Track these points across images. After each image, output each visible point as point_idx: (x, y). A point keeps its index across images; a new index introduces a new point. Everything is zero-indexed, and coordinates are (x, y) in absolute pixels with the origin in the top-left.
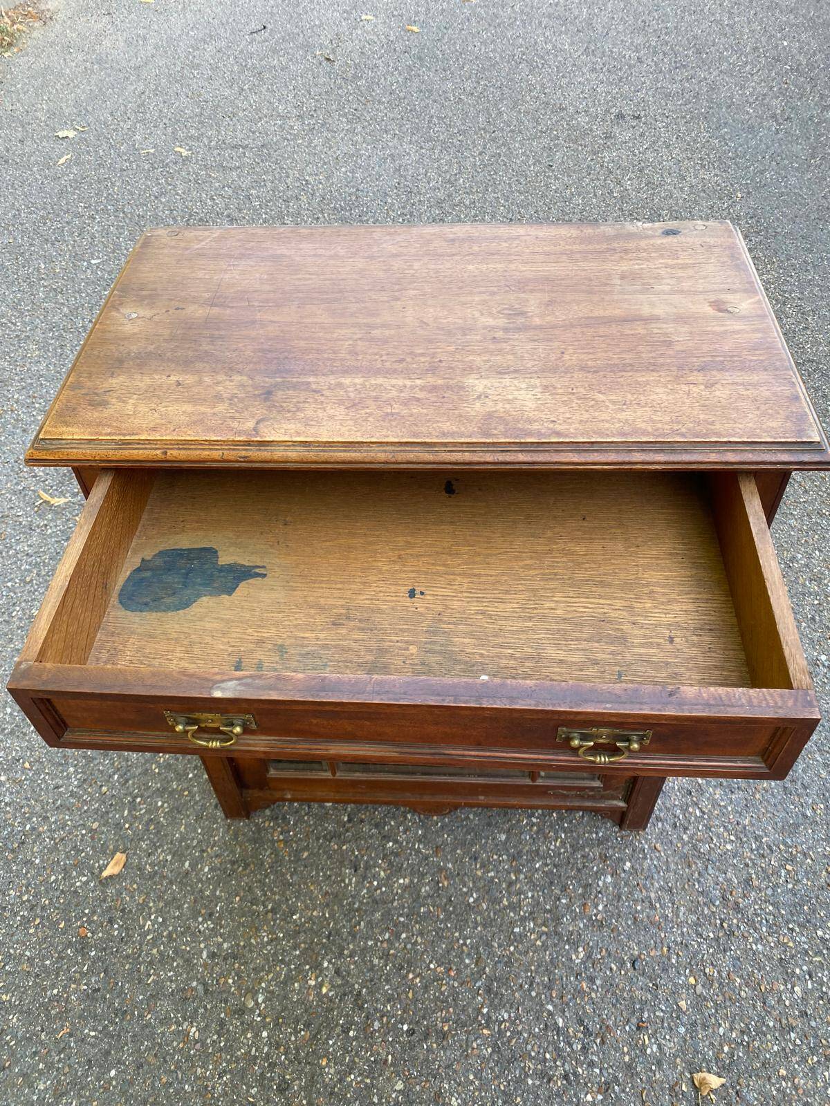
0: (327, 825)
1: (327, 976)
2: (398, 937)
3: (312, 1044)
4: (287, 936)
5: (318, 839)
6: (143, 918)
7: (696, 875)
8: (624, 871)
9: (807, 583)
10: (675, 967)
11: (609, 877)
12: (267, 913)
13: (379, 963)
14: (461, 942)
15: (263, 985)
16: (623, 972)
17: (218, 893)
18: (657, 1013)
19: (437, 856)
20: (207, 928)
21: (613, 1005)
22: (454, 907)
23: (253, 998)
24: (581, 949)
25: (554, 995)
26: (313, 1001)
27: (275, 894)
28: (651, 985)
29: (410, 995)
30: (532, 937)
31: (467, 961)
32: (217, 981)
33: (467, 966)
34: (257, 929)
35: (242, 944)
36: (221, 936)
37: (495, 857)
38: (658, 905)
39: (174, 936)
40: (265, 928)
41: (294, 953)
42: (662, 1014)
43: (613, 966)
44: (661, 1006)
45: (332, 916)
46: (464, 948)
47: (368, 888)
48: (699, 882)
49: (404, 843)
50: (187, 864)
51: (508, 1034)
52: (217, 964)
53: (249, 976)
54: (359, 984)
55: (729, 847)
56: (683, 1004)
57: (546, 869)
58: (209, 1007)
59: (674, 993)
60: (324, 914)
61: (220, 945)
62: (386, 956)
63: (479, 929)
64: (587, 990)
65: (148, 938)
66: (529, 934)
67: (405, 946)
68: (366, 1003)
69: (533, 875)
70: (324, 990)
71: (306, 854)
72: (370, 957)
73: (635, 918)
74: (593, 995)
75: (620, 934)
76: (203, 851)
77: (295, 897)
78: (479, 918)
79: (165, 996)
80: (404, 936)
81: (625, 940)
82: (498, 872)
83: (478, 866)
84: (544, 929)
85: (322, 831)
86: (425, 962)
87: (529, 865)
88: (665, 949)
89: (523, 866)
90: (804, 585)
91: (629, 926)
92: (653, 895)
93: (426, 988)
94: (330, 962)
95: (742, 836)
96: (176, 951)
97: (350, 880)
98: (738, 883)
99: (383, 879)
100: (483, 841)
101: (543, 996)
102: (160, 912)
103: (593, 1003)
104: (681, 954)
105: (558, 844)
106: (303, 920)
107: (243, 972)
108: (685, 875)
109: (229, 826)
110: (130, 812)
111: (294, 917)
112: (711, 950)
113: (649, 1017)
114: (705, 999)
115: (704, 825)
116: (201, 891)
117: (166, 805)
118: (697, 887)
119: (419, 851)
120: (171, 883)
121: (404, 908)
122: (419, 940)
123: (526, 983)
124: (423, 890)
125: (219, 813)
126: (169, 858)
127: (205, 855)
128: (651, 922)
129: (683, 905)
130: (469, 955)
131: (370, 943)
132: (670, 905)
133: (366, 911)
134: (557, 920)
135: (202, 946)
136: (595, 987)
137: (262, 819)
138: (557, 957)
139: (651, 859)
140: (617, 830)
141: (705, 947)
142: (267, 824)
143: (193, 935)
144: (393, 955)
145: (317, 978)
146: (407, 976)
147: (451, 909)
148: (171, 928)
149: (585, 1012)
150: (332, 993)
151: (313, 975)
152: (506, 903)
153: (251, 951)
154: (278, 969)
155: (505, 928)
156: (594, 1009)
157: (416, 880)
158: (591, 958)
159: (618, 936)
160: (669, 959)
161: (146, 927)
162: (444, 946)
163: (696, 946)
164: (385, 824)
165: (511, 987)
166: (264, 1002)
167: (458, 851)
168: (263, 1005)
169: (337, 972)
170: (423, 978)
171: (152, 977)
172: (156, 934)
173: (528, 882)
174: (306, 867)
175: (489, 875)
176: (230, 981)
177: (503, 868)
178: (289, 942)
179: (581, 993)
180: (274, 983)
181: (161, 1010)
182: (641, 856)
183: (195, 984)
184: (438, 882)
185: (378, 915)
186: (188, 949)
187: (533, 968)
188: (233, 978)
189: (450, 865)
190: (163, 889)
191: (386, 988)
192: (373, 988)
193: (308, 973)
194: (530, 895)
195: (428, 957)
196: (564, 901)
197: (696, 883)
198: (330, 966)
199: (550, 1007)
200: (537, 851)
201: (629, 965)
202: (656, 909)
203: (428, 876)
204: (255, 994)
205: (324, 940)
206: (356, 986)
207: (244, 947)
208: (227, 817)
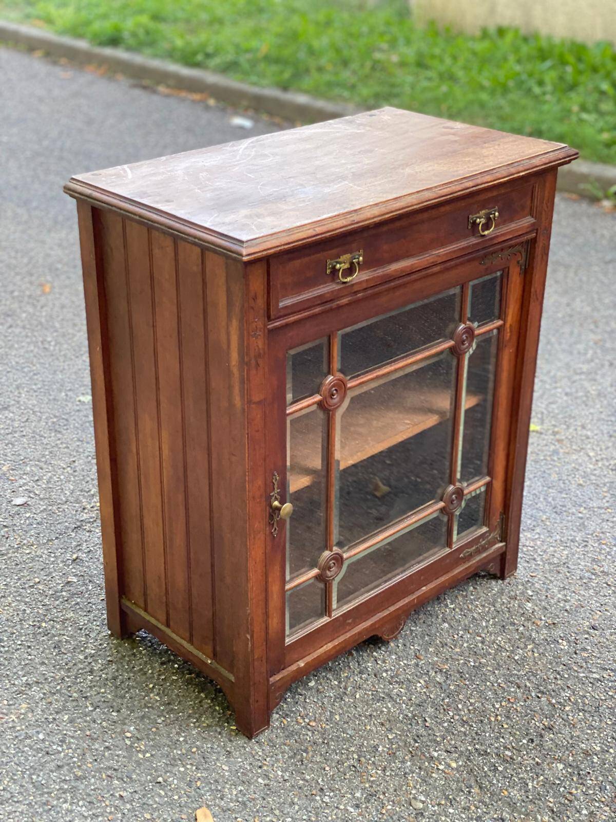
1: (444, 759)
2: (458, 709)
3: (485, 793)
4: (390, 761)
5: (333, 705)
7: (568, 574)
8: (531, 596)
11: (528, 603)
13: (466, 728)
15: (413, 792)
16: (593, 635)
19: (422, 660)
22: (468, 674)
24: (560, 641)
25: (577, 669)
26: (455, 775)
27: (348, 749)
30: (529, 655)
31: (512, 690)
33: (515, 692)
37: (455, 636)
38: (568, 598)
41: (408, 765)
43: (584, 636)
45: (403, 731)
46: (501, 685)
47: (404, 703)
48: (573, 575)
49: (393, 668)
51: (579, 701)
52: (367, 807)
54: (469, 746)
55: (565, 553)
57: (491, 623)
61: (353, 798)
62: (464, 722)
63: (496, 672)
64: (588, 655)
66: (525, 655)
67: (468, 710)
68: (487, 750)
69: (488, 630)
70: (454, 765)
71: (337, 717)
72: (456, 730)
73: (565, 610)
74: (594, 655)
78: (489, 668)
80: (460, 706)
81: (574, 622)
82: (467, 642)
83: (453, 647)
87: (479, 627)
88: (598, 612)
89: (477, 630)
91: (569, 616)
92: (560, 596)
93: (509, 718)
94: (436, 751)
95: (565, 544)
97: (387, 707)
98: (591, 563)
99: (406, 693)
100: (438, 634)
101: (572, 673)
103: (599, 658)
104: (606, 609)
106: (387, 746)
108: (563, 578)
109: (259, 742)
110: (164, 790)
117: (188, 767)
118: (575, 578)
121: (440, 695)
124: (438, 680)
126: (240, 788)
128: (576, 607)
129: (580, 590)
130: (508, 687)
131: (446, 725)
132: (573, 594)
133: (420, 713)
134: (530, 639)
135: (342, 807)
136: (590, 651)
137: (279, 722)
138: (554, 654)
139: (537, 582)
140: (501, 582)
144: (467, 719)
145: (440, 764)
146: (490, 721)
147: (467, 676)
149: (600, 664)
150: (460, 762)
151: (436, 764)
152: (493, 651)
155: (509, 662)
157: (427, 678)
158: (570, 641)
160: (605, 615)
162: (489, 693)
164: (365, 668)
165: (552, 683)
169: (448, 752)
170: (500, 715)
173: (490, 635)
174: (346, 722)
175: (465, 646)
177: (468, 638)
178: (395, 763)
179: (587, 658)
180: (418, 786)
182: (530, 584)
184: (441, 671)
185: (430, 710)
187: (549, 667)
191: (487, 735)
192: (480, 741)
193: (431, 766)
194: (500, 639)
195: (488, 705)
196: (521, 629)
197: (572, 577)
198: (439, 752)
199: (582, 675)
200: (474, 619)
208: (250, 739)
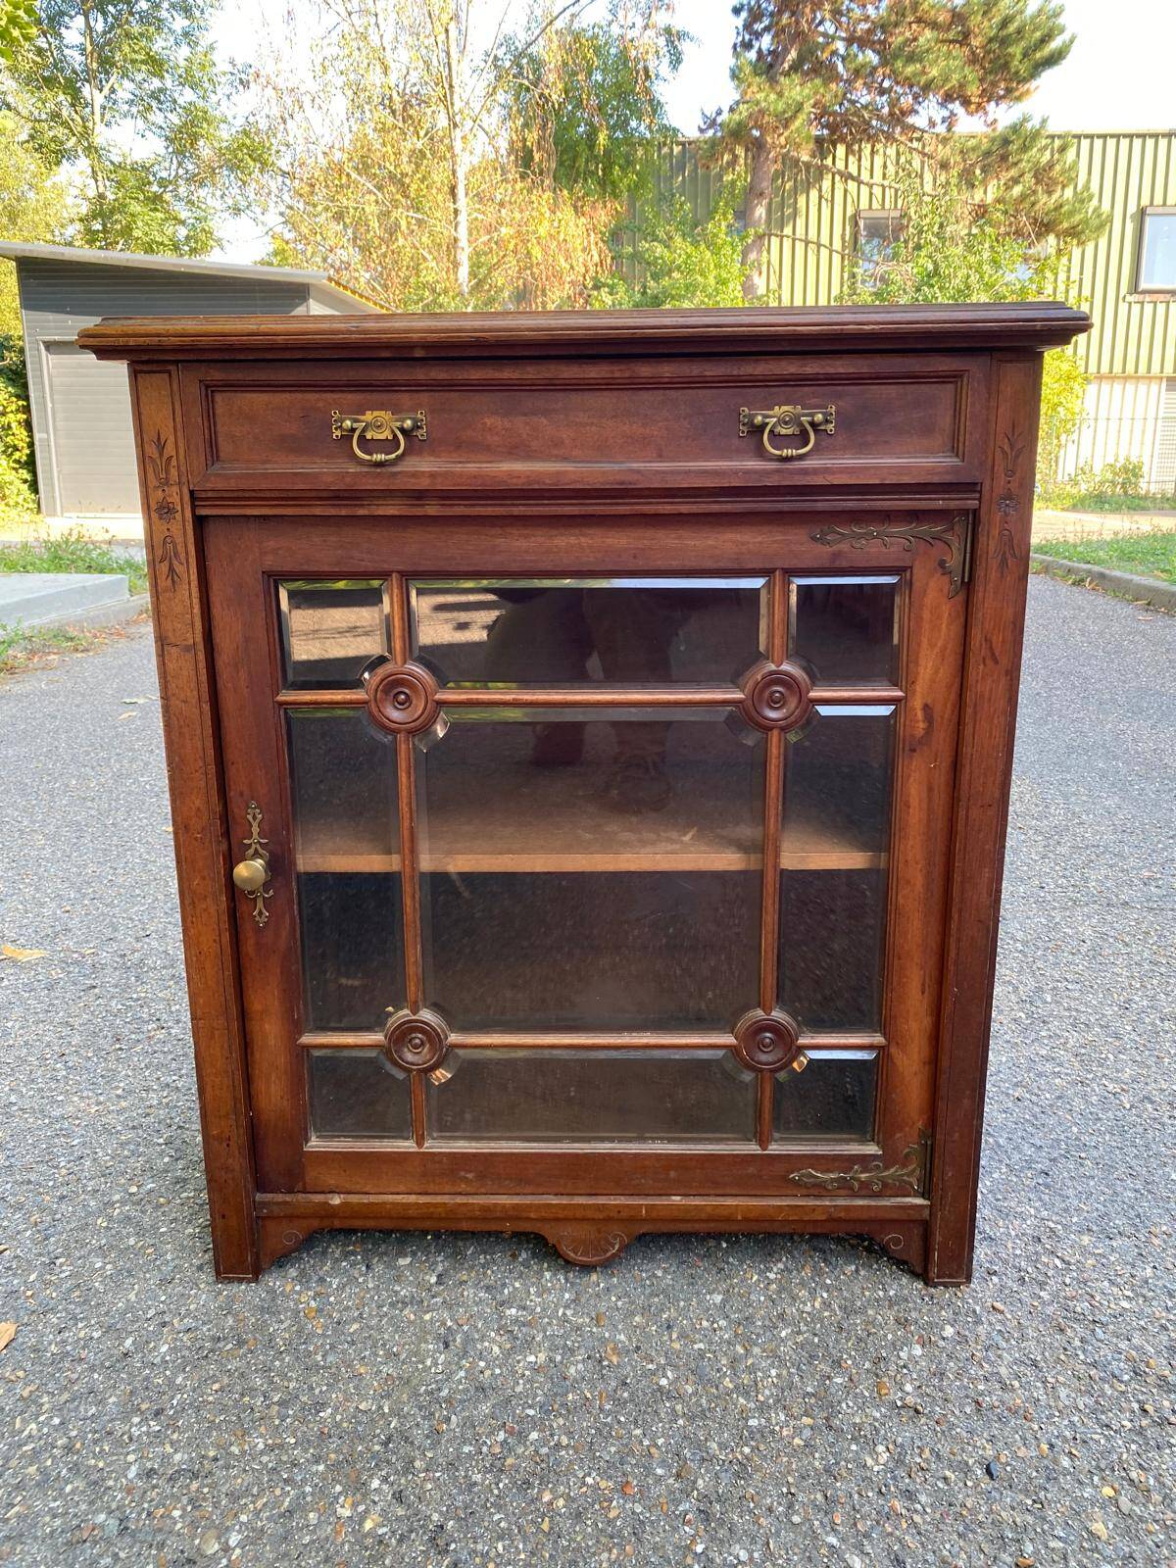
0: (397, 1288)
1: (375, 1503)
2: (522, 1436)
4: (303, 1443)
5: (380, 1307)
6: (23, 1420)
7: (1077, 1343)
8: (944, 1339)
9: (1158, 1022)
10: (1070, 1473)
11: (918, 1346)
12: (268, 1407)
13: (484, 1480)
14: (646, 1443)
15: (244, 1518)
16: (969, 1484)
17: (179, 1380)
18: (1052, 1544)
19: (598, 1325)
20: (148, 1434)
21: (960, 1536)
22: (632, 1394)
23: (218, 1538)
24: (881, 1448)
25: (838, 1521)
26: (343, 1544)
27: (290, 1380)
28: (1029, 1502)
29: (545, 1526)
30: (785, 1433)
31: (659, 1471)
32: (149, 1515)
33: (659, 1479)
34: (246, 1433)
35: (212, 1454)
36: (172, 1444)
37: (705, 1324)
38: (1016, 1384)
39: (78, 1446)
40: (262, 1429)
41: (314, 1468)
42: (1062, 1545)
43: (948, 1473)
44: (1056, 1533)
45: (396, 1412)
46: (653, 1450)
47: (467, 1371)
48: (1084, 1351)
49: (538, 1309)
50: (129, 1342)
52: (155, 1487)
53: (216, 1505)
54: (441, 1513)
55: (1125, 1304)
56: (1098, 1527)
57: (799, 1339)
58: (122, 1555)
59: (1078, 1513)
60: (380, 1408)
61: (166, 1459)
62: (497, 1468)
63: (681, 1422)
64: (904, 1511)
65: (25, 1449)
66: (777, 1428)
67: (537, 1452)
68: (454, 1541)
69: (779, 1346)
70: (368, 1525)
71: (355, 1326)
72: (467, 1470)
73: (977, 1402)
74: (917, 1518)
75: (953, 1426)
76: (164, 1324)
77: (327, 1385)
78: (679, 1407)
79: (36, 1538)
80: (534, 1435)
81: (965, 1434)
82: (711, 1343)
83: (674, 1336)
84: (806, 1420)
85: (389, 1297)
86: (576, 1476)
87: (768, 1333)
88: (1045, 1447)
89: (758, 1335)
90: (1153, 1024)
91: (968, 1417)
92: (1003, 1371)
93: (578, 1516)
94: (385, 1480)
95: (1144, 1291)
96: (75, 1469)
97: (435, 1360)
99: (496, 1357)
100: (682, 1303)
101: (816, 1523)
102: (59, 1409)
103: (919, 1533)
104: (1074, 1452)
105: (817, 1305)
106: (338, 1417)
107: (205, 1499)
108: (1056, 1344)
109: (220, 1293)
110: (41, 1275)
111: (321, 1414)
112: (1134, 1447)
113: (1037, 1552)
114: (1141, 1519)
115: (1073, 1278)
116: (147, 1378)
117: (109, 1267)
118: (1082, 1357)
119: (565, 1319)
120: (92, 1369)
121: (536, 1395)
122: (565, 1441)
123: (780, 1504)
124: (572, 1370)
125: (207, 1276)
126: (96, 1335)
127: (165, 1330)
128: (1009, 1409)
129: (1064, 1384)
130: (663, 1463)
131: (466, 1449)
132: (1039, 1384)
133: (462, 1401)
134: (831, 1408)
135: (131, 1458)
136: (919, 1507)
137: (281, 1283)
138: (837, 1463)
139: (990, 1324)
141: (1120, 1442)
142: (288, 1288)
143: (119, 1443)
144: (512, 1466)
145: (354, 1505)
146: (539, 1499)
147: (626, 1395)
148: (74, 1433)
149: (904, 1546)
150: (385, 1530)
151: (350, 1500)
152: (731, 1386)
153: (227, 1467)
154: (278, 1492)
155: (730, 1420)
156: (922, 1544)
157: (558, 1358)
158: (903, 1462)
159: (950, 1429)
160: (1056, 1461)
161: (26, 1433)
162: (613, 1449)
163: (1102, 1442)
164: (504, 1285)
165: (750, 1512)
166: (241, 1545)
167: (637, 1319)
168: (238, 1551)
169: (399, 1497)
170: (569, 1499)
171: (16, 1509)
172: (42, 1442)
173: (768, 1357)
174: (353, 1343)
175: (696, 1347)
176: (176, 1513)
177: (721, 1338)
178: (306, 1451)
179: (891, 1515)
180: (265, 1515)
181: (22, 1560)
182: (969, 1319)
183: (102, 1517)
184: (600, 1361)
185: (485, 1408)
186: (101, 1465)
187: (791, 1480)
188: (184, 1509)
189: (622, 1337)
190: (75, 1376)
191: (496, 1517)
192: (468, 1518)
193: (336, 1498)
194: (773, 1372)
195: (581, 1468)
196: (839, 1380)
197: (1079, 1353)
198: (385, 1487)
199: (832, 1540)
200: (781, 1316)
201: (979, 1472)
202: (1013, 1390)
203: (582, 1351)
204: (223, 1532)
205: (377, 1448)
206: (435, 1517)
207: (216, 1459)
208: (217, 1281)
